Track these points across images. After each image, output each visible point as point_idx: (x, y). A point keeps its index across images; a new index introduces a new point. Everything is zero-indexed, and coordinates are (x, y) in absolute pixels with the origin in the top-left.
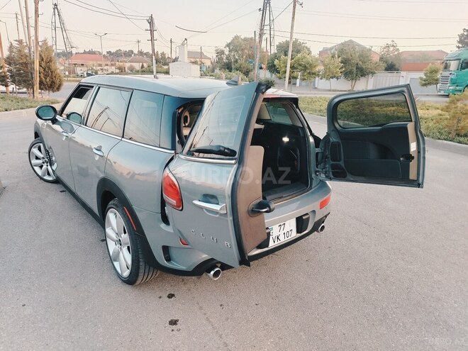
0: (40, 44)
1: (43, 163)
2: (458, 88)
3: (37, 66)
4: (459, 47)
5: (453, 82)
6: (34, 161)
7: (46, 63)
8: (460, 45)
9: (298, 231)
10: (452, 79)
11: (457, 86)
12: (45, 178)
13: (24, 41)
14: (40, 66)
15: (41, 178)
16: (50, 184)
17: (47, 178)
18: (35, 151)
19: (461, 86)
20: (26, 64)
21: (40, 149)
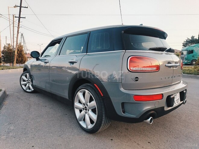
0: (18, 44)
1: (27, 83)
2: (188, 61)
3: (16, 53)
4: (183, 48)
5: (186, 59)
6: (23, 83)
7: (20, 51)
8: (184, 47)
9: (181, 101)
10: (185, 58)
11: (188, 60)
12: (27, 90)
13: (10, 44)
14: (17, 53)
15: (25, 91)
16: (29, 94)
17: (28, 90)
18: (24, 77)
19: (190, 60)
20: (11, 53)
21: (26, 76)
